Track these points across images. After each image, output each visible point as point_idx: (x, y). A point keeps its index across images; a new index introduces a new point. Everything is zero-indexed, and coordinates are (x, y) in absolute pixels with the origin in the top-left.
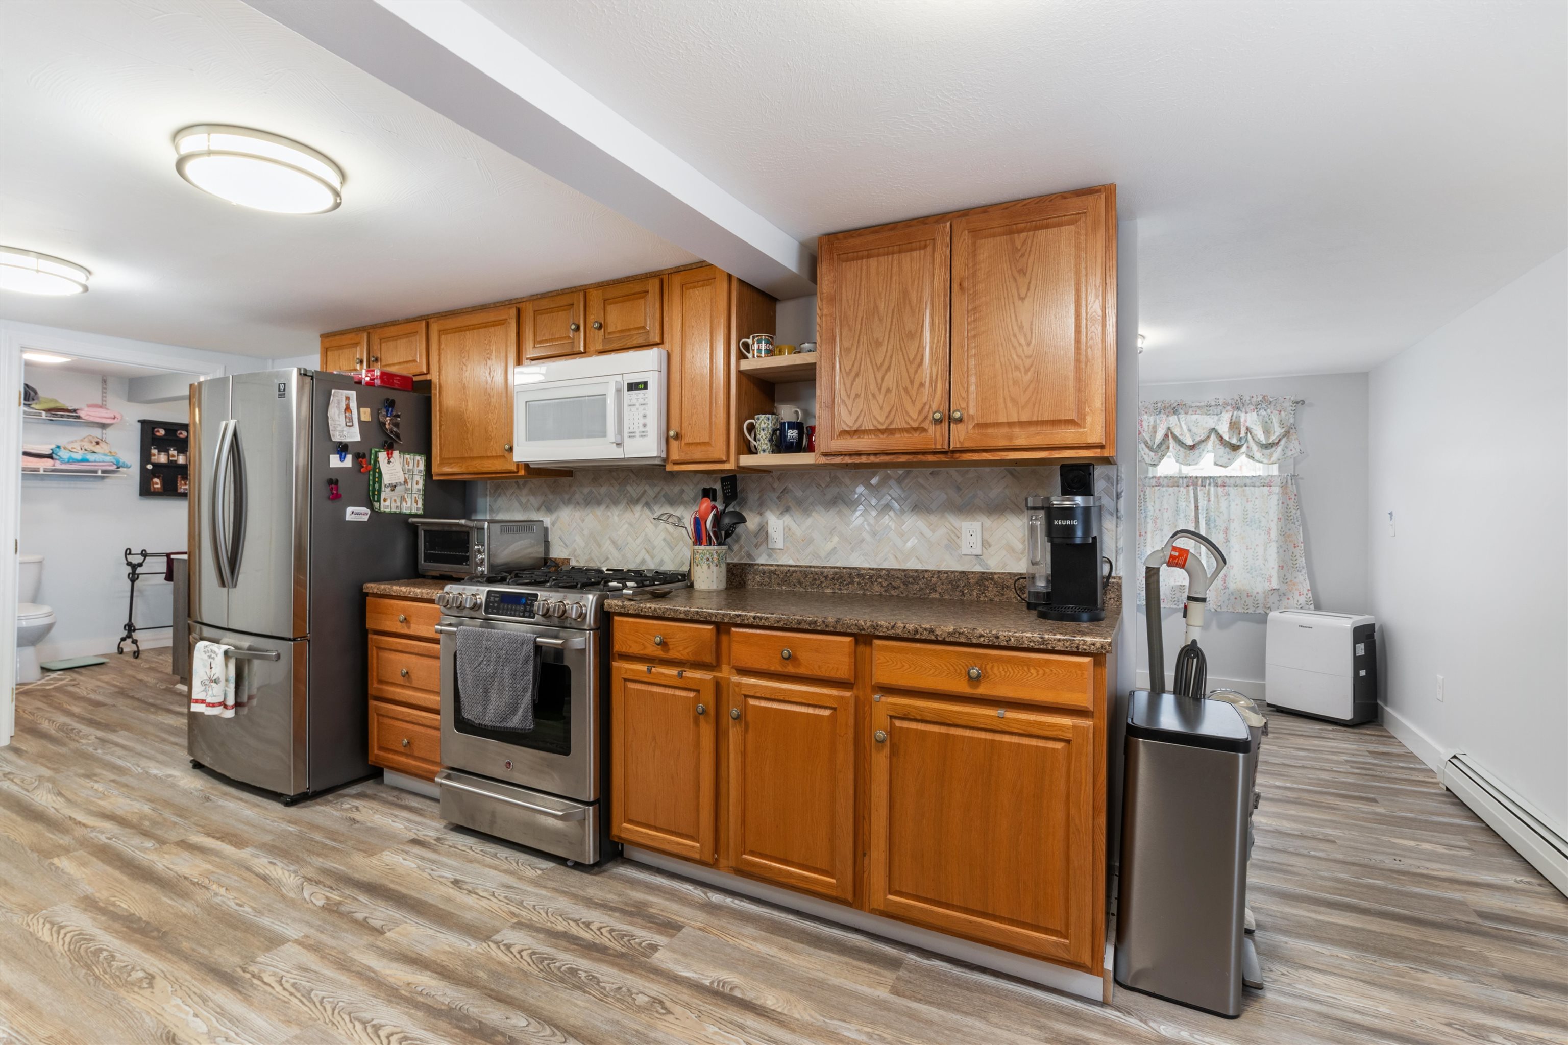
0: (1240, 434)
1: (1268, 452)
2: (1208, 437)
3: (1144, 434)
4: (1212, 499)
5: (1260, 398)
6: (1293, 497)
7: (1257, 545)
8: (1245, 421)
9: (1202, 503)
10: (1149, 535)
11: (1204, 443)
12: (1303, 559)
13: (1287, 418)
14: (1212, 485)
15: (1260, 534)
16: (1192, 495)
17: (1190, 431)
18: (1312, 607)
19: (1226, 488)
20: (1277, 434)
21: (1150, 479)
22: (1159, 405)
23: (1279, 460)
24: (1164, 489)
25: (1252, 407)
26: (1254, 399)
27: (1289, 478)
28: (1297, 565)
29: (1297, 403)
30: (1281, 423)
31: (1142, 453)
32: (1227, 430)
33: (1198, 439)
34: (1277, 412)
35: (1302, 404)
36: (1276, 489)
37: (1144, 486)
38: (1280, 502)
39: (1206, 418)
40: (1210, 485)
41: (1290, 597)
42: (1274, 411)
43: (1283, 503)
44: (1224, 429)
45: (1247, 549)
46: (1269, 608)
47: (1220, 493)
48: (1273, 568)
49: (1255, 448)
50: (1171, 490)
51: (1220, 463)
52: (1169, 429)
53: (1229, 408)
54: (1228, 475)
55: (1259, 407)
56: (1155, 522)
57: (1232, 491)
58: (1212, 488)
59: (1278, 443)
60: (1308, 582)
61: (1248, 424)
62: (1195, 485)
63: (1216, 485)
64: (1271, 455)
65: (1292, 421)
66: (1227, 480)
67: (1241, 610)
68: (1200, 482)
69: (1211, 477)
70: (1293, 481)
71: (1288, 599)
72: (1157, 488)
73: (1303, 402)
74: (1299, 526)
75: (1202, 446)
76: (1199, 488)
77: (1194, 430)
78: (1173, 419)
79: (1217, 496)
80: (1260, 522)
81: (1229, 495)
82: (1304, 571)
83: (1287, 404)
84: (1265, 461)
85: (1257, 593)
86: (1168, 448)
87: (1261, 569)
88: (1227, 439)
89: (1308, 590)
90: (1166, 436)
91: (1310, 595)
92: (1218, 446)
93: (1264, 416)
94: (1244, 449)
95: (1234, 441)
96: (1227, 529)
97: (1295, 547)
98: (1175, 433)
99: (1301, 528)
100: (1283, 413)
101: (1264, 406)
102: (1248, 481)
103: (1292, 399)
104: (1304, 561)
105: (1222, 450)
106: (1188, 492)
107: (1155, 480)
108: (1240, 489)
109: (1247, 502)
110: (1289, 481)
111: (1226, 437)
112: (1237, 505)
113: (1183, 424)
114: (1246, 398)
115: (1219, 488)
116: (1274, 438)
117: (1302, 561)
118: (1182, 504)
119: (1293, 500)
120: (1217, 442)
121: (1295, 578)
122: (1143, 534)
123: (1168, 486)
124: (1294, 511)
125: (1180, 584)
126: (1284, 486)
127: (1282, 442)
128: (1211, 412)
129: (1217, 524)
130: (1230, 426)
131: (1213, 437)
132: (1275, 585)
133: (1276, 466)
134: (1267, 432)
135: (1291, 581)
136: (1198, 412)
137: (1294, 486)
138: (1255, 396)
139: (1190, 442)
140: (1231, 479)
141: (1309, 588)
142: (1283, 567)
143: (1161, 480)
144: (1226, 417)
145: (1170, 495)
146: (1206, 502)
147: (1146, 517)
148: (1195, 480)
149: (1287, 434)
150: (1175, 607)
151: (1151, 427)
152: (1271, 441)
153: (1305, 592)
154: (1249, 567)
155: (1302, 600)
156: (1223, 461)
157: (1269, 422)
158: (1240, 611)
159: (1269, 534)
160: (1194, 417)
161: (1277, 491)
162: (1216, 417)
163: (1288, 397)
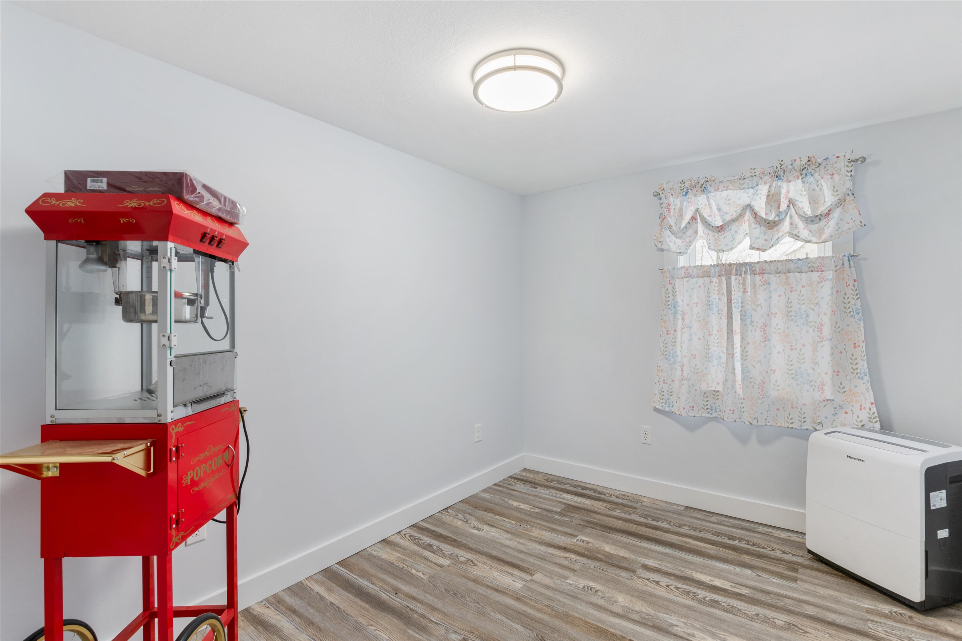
0: (779, 208)
1: (815, 227)
2: (741, 215)
3: (669, 219)
4: (749, 290)
5: (805, 160)
6: (851, 283)
7: (804, 345)
8: (788, 192)
9: (736, 295)
10: (679, 333)
11: (737, 223)
12: (865, 363)
13: (842, 182)
14: (749, 273)
15: (807, 332)
16: (724, 286)
17: (719, 210)
18: (878, 426)
19: (765, 275)
20: (828, 204)
21: (678, 269)
22: (687, 184)
23: (831, 236)
24: (694, 280)
25: (795, 174)
26: (797, 163)
27: (846, 259)
28: (858, 371)
29: (856, 161)
30: (834, 189)
31: (668, 240)
32: (763, 205)
33: (728, 218)
34: (830, 177)
35: (862, 162)
36: (830, 275)
37: (673, 277)
38: (835, 290)
39: (739, 193)
40: (745, 273)
41: (849, 411)
42: (825, 176)
43: (837, 292)
44: (760, 205)
45: (791, 349)
46: (819, 423)
47: (758, 282)
48: (826, 374)
49: (801, 224)
50: (700, 281)
51: (756, 246)
52: (697, 210)
53: (767, 178)
54: (768, 260)
55: (805, 172)
56: (683, 319)
57: (773, 279)
58: (749, 277)
59: (828, 214)
60: (871, 392)
61: (791, 195)
62: (728, 274)
63: (754, 273)
64: (820, 232)
65: (849, 185)
66: (766, 266)
67: (785, 424)
68: (734, 271)
69: (747, 264)
70: (852, 263)
71: (846, 413)
72: (685, 280)
73: (864, 159)
74: (860, 320)
75: (734, 227)
76: (733, 278)
77: (725, 208)
78: (701, 200)
79: (754, 286)
80: (808, 316)
81: (769, 284)
82: (867, 378)
83: (842, 164)
84: (814, 239)
85: (804, 404)
86: (696, 232)
87: (808, 375)
88: (764, 217)
89: (872, 404)
90: (693, 218)
91: (874, 409)
92: (754, 226)
93: (811, 183)
94: (786, 226)
95: (772, 217)
96: (765, 325)
97: (855, 347)
98: (704, 214)
99: (862, 323)
100: (836, 176)
101: (810, 170)
102: (792, 266)
103: (848, 156)
104: (866, 366)
105: (758, 231)
106: (720, 282)
107: (683, 270)
108: (783, 276)
109: (791, 291)
110: (847, 263)
111: (763, 214)
112: (780, 296)
113: (712, 202)
114: (787, 162)
115: (757, 276)
116: (823, 209)
117: (863, 366)
118: (715, 297)
119: (851, 286)
120: (752, 220)
121: (856, 386)
122: (672, 332)
123: (698, 277)
124: (853, 302)
125: (713, 389)
126: (839, 270)
127: (836, 214)
128: (745, 185)
129: (753, 319)
130: (767, 199)
131: (748, 215)
132: (828, 393)
133: (829, 244)
134: (813, 202)
135: (850, 390)
136: (730, 187)
137: (853, 269)
138: (798, 160)
139: (719, 223)
140: (772, 264)
141: (873, 401)
142: (838, 372)
143: (690, 270)
144: (764, 189)
145: (700, 287)
146: (741, 294)
147: (675, 313)
148: (728, 268)
149: (841, 202)
150: (708, 415)
151: (677, 210)
152: (819, 212)
153: (868, 405)
154: (793, 372)
155: (864, 416)
156: (760, 243)
157: (817, 189)
158: (783, 425)
159: (820, 330)
160: (725, 193)
161: (831, 277)
162: (751, 191)
163: (841, 155)
